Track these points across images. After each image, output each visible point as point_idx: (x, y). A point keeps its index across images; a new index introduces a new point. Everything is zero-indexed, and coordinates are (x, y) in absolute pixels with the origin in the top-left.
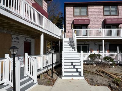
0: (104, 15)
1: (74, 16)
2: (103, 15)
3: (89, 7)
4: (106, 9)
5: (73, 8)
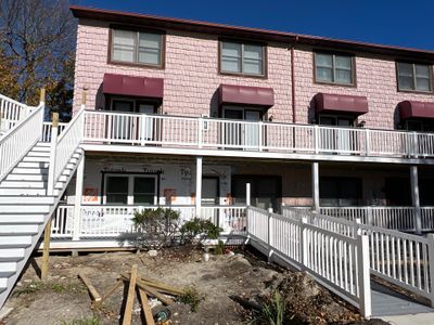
0: (221, 73)
1: (109, 62)
2: (216, 71)
3: (169, 38)
4: (226, 52)
5: (106, 31)
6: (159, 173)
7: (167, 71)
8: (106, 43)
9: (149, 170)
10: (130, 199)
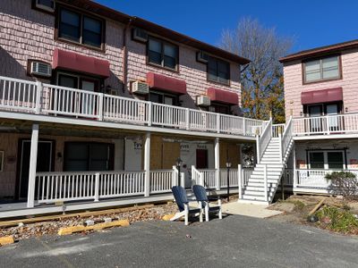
1: (304, 84)
3: (343, 57)
5: (300, 65)
6: (345, 149)
7: (344, 79)
8: (301, 73)
9: (337, 147)
10: (326, 166)
